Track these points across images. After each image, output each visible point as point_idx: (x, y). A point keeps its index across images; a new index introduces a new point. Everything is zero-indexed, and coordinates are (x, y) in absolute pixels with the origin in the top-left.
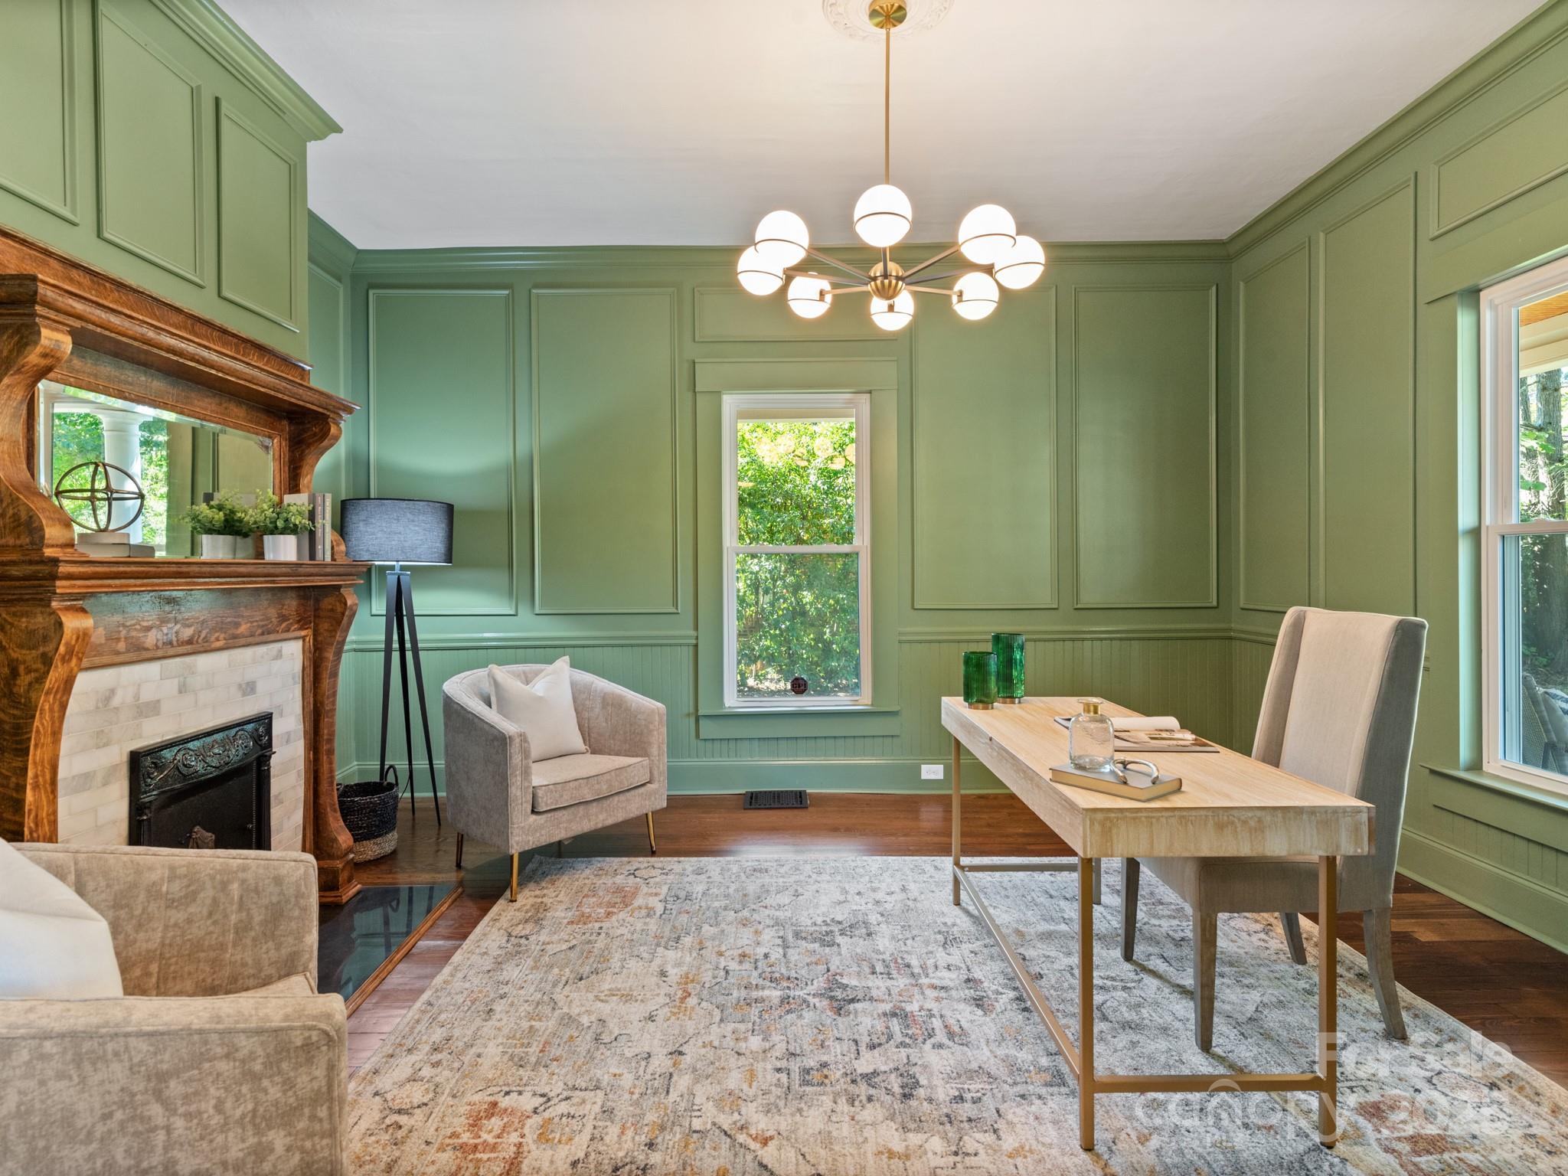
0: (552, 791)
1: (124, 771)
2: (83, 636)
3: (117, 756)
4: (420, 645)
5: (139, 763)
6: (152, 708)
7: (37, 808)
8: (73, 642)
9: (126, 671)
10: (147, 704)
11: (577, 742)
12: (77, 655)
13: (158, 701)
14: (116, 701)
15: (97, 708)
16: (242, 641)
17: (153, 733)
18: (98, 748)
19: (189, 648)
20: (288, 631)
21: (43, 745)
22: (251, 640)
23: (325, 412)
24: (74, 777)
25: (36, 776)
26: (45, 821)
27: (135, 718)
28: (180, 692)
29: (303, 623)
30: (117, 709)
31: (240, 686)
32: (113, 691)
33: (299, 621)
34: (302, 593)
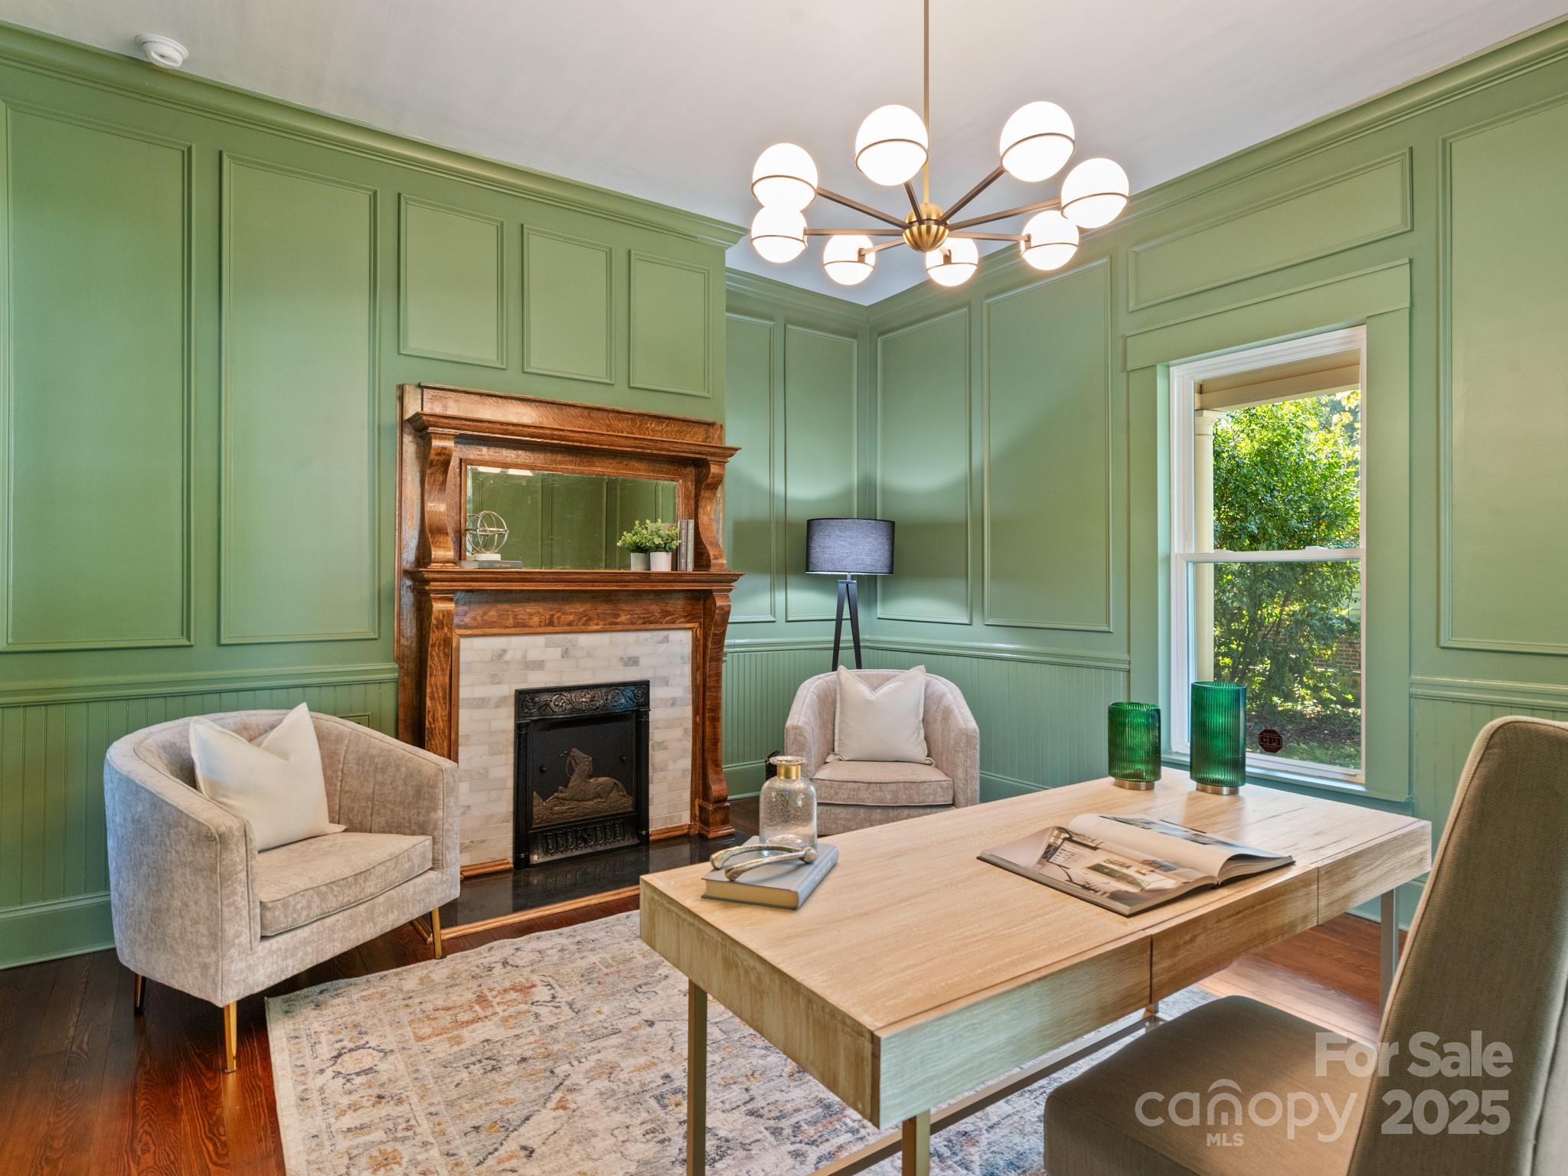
0: (826, 786)
1: (512, 701)
2: (448, 615)
3: (508, 690)
4: (861, 644)
5: (524, 699)
6: (539, 665)
7: (434, 711)
8: (441, 618)
9: (515, 641)
10: (533, 662)
11: (919, 751)
12: (447, 626)
13: (543, 661)
14: (507, 657)
15: (492, 660)
16: (619, 627)
17: (536, 680)
18: (493, 684)
19: (567, 628)
20: (674, 623)
21: (436, 675)
22: (630, 627)
23: (704, 457)
24: (474, 699)
25: (432, 692)
26: (440, 719)
27: (523, 670)
28: (563, 657)
29: (690, 617)
30: (507, 662)
31: (622, 658)
32: (504, 651)
33: (685, 617)
34: (690, 595)
